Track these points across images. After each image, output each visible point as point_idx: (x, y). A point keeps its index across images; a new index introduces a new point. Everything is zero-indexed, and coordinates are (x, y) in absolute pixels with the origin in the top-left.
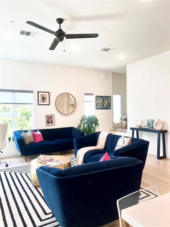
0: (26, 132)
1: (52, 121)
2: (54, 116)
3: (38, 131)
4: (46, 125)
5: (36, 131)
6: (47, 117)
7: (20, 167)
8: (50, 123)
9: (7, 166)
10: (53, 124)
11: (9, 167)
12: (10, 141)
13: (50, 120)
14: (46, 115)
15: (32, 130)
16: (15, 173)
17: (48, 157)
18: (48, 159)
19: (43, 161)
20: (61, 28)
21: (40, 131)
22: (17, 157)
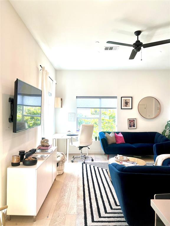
0: (109, 133)
1: (134, 124)
2: (136, 120)
3: (120, 133)
4: (128, 129)
5: (118, 133)
6: (129, 120)
7: (102, 163)
8: (132, 126)
9: (93, 160)
10: (135, 128)
11: (94, 162)
12: (96, 140)
13: (132, 123)
14: (128, 119)
15: (114, 132)
16: (98, 168)
17: (125, 158)
18: (124, 159)
19: (119, 161)
20: (139, 40)
21: (122, 133)
22: (101, 154)
